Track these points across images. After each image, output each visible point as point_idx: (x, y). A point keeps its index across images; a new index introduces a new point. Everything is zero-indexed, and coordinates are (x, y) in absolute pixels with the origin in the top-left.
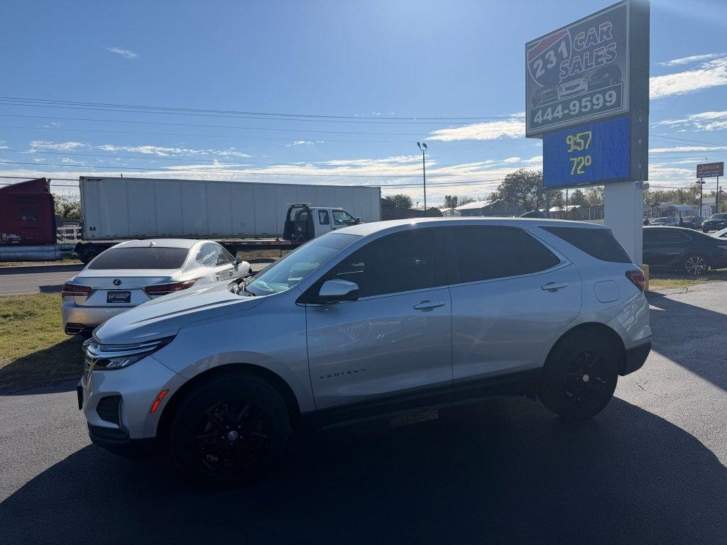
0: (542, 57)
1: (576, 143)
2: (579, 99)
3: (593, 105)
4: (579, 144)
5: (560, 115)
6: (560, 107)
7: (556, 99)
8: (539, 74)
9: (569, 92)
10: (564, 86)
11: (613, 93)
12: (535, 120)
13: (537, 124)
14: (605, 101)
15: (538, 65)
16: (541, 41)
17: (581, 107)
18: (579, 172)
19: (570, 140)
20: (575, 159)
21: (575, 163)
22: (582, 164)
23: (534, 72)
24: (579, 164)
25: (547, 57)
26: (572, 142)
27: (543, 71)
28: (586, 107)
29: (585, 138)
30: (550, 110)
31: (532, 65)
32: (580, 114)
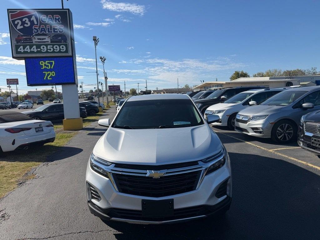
0: (21, 19)
1: (45, 65)
2: (47, 45)
3: (54, 49)
4: (48, 66)
5: (35, 50)
6: (35, 47)
7: (32, 43)
8: (19, 27)
9: (40, 41)
10: (37, 37)
11: (64, 47)
12: (19, 50)
13: (20, 53)
14: (60, 49)
15: (18, 23)
16: (19, 11)
17: (47, 49)
18: (49, 79)
19: (42, 63)
20: (46, 72)
21: (46, 75)
22: (50, 75)
23: (16, 26)
24: (48, 75)
25: (24, 20)
26: (43, 65)
27: (22, 27)
28: (50, 50)
29: (51, 64)
30: (28, 47)
31: (13, 21)
32: (47, 52)
